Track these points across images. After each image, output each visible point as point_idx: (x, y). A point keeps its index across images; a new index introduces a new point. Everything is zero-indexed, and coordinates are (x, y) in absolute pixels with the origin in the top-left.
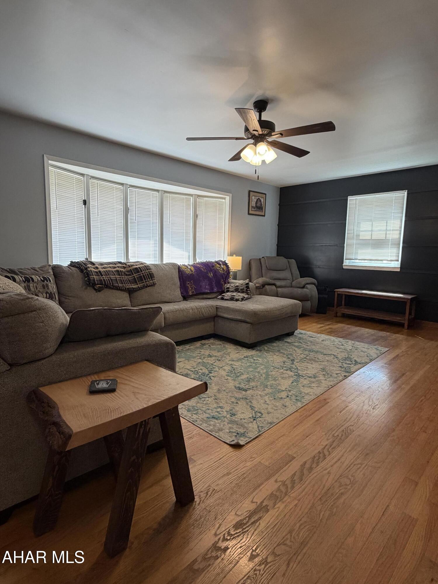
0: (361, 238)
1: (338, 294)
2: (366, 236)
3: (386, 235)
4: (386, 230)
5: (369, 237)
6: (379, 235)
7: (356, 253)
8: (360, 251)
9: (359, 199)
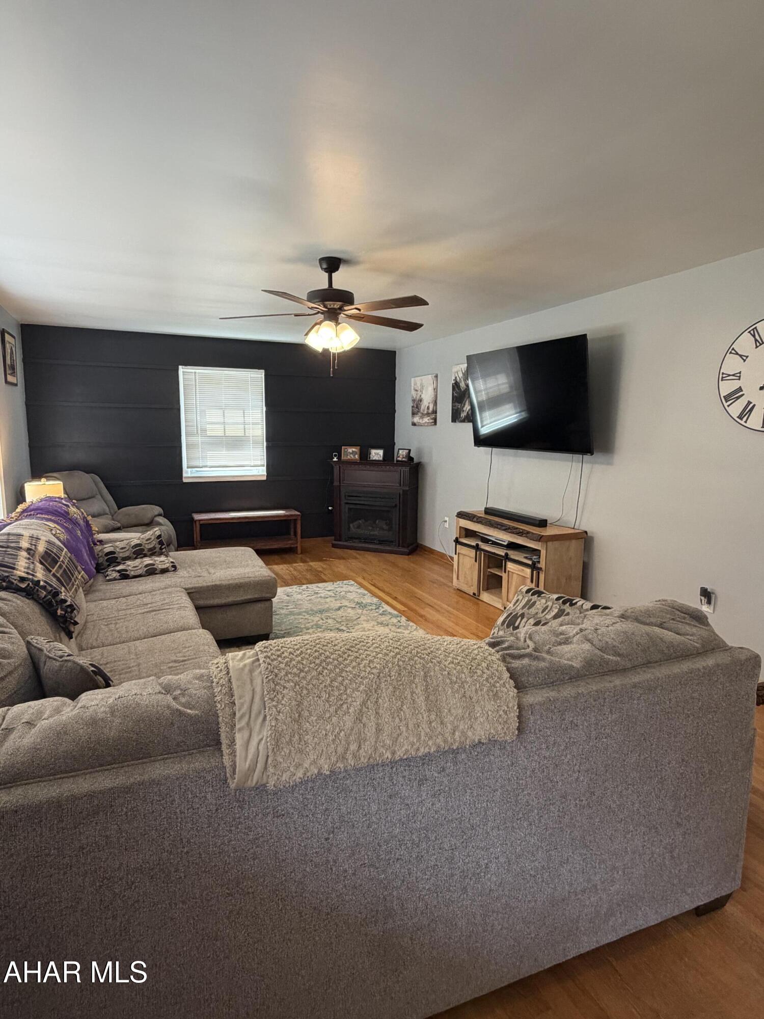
0: (209, 433)
1: (201, 525)
2: (216, 431)
3: (245, 430)
4: (244, 423)
5: (221, 433)
6: (235, 431)
7: (204, 458)
8: (209, 453)
9: (199, 373)
